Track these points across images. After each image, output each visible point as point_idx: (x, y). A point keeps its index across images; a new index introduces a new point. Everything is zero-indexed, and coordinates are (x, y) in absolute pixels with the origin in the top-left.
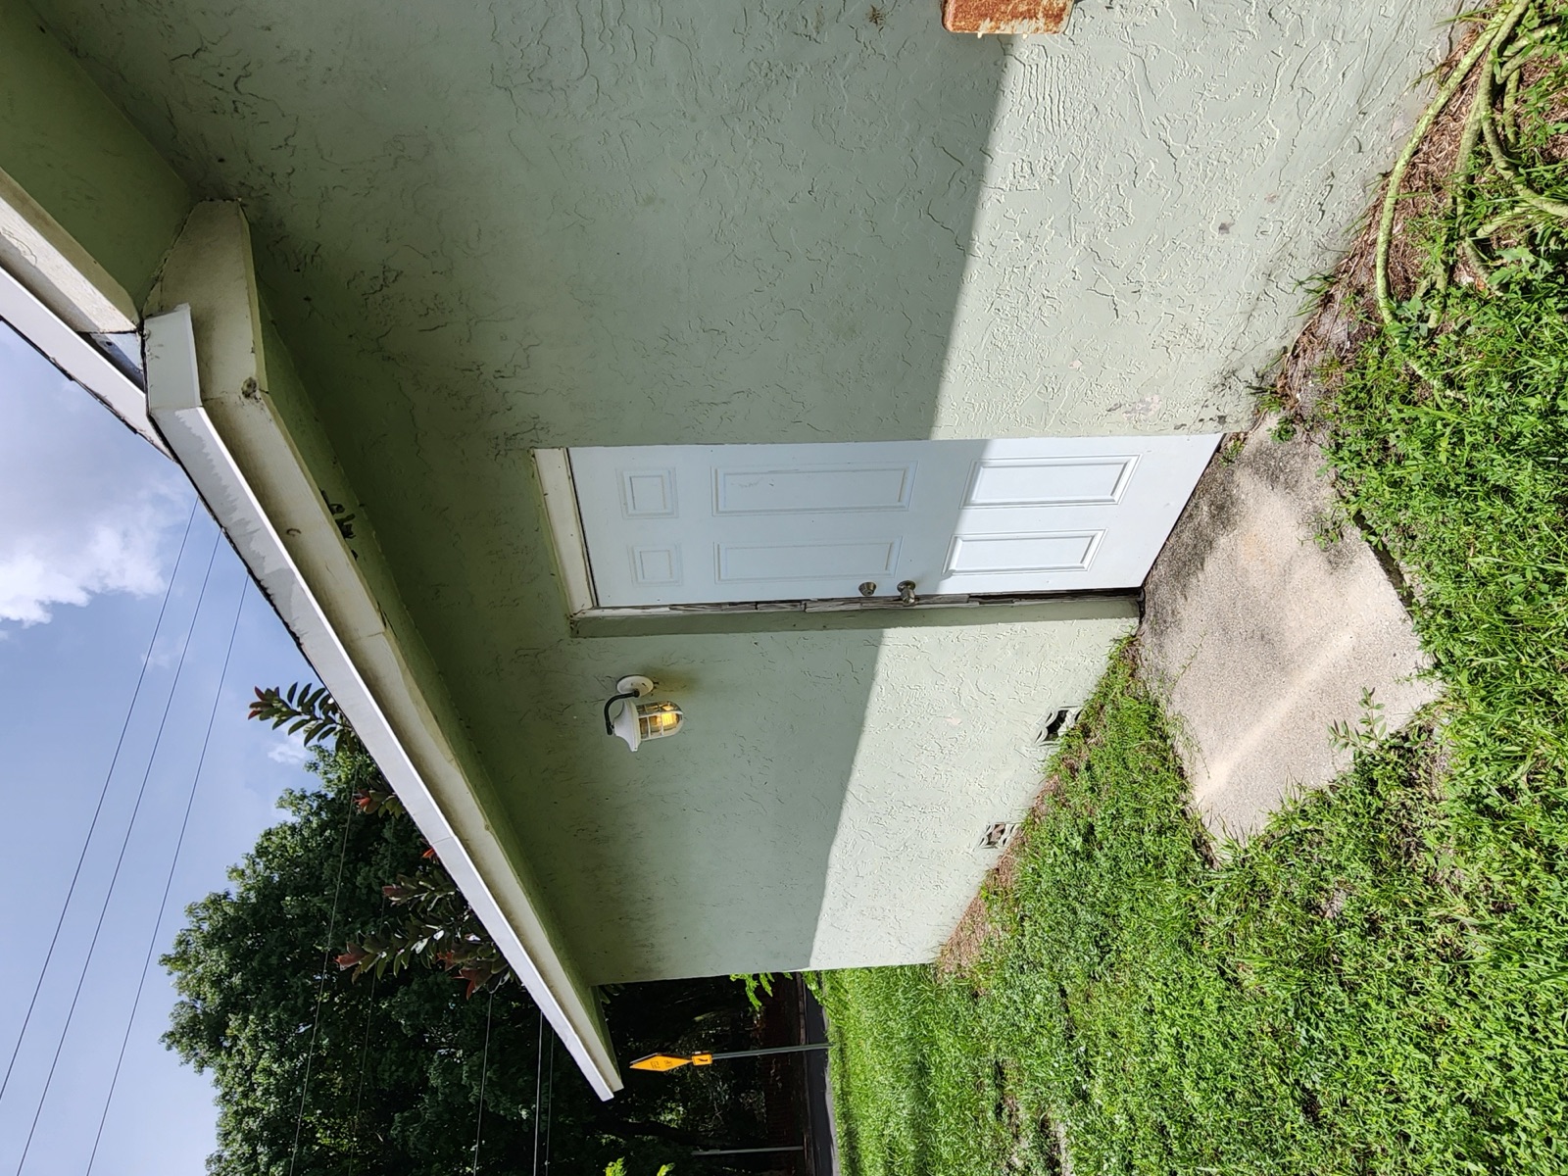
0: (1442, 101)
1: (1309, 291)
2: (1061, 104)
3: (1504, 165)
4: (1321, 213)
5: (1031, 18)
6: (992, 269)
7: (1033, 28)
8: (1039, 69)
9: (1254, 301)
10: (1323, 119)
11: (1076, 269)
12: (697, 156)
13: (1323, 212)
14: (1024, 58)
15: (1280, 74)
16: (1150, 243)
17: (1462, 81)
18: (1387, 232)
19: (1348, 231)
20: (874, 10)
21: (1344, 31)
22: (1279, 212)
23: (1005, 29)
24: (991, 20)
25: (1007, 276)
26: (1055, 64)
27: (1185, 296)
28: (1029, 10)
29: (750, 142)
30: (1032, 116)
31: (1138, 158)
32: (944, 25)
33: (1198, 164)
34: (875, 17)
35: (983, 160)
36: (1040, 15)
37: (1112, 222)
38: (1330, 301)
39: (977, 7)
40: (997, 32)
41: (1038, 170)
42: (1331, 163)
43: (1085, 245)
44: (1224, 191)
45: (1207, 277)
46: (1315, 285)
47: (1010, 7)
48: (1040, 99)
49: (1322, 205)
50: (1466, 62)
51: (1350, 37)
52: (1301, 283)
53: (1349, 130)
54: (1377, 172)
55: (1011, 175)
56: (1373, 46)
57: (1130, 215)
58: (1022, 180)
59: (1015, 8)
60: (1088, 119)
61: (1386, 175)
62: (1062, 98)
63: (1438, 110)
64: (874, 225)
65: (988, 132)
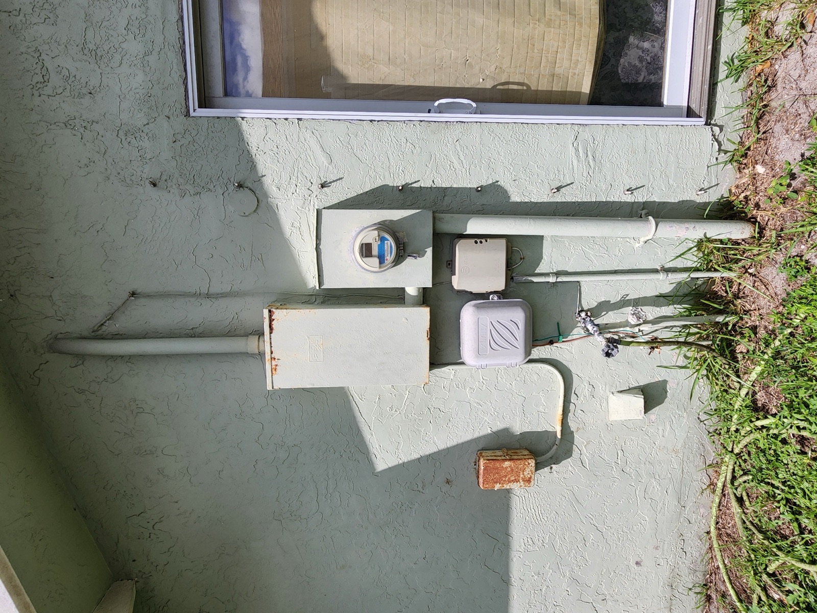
0: (717, 500)
1: (697, 593)
2: (540, 512)
3: (762, 538)
4: (684, 553)
5: (517, 482)
6: (524, 592)
7: (519, 485)
8: (526, 499)
9: (669, 601)
10: (666, 510)
11: (568, 589)
12: (368, 544)
13: (685, 552)
14: (518, 494)
15: (637, 493)
16: (603, 573)
17: (722, 493)
18: (722, 563)
19: (702, 561)
20: (447, 479)
21: (659, 475)
22: (663, 554)
23: (507, 486)
24: (500, 484)
25: (532, 595)
26: (532, 495)
27: (631, 600)
28: (515, 479)
29: (393, 537)
30: (527, 517)
31: (583, 533)
32: (479, 486)
33: (614, 534)
34: (448, 482)
35: (508, 539)
36: (521, 481)
37: (579, 564)
38: (710, 599)
39: (492, 480)
40: (503, 488)
41: (536, 541)
42: (678, 529)
43: (569, 576)
44: (631, 546)
45: (639, 590)
46: (698, 590)
47: (507, 479)
48: (529, 510)
49: (683, 549)
50: (720, 485)
51: (662, 477)
52: (690, 589)
53: (680, 514)
54: (703, 532)
55: (523, 544)
56: (674, 480)
57: (588, 560)
58: (529, 546)
59: (509, 479)
60: (554, 517)
61: (708, 533)
62: (540, 509)
63: (718, 504)
64: (458, 573)
65: (508, 526)
